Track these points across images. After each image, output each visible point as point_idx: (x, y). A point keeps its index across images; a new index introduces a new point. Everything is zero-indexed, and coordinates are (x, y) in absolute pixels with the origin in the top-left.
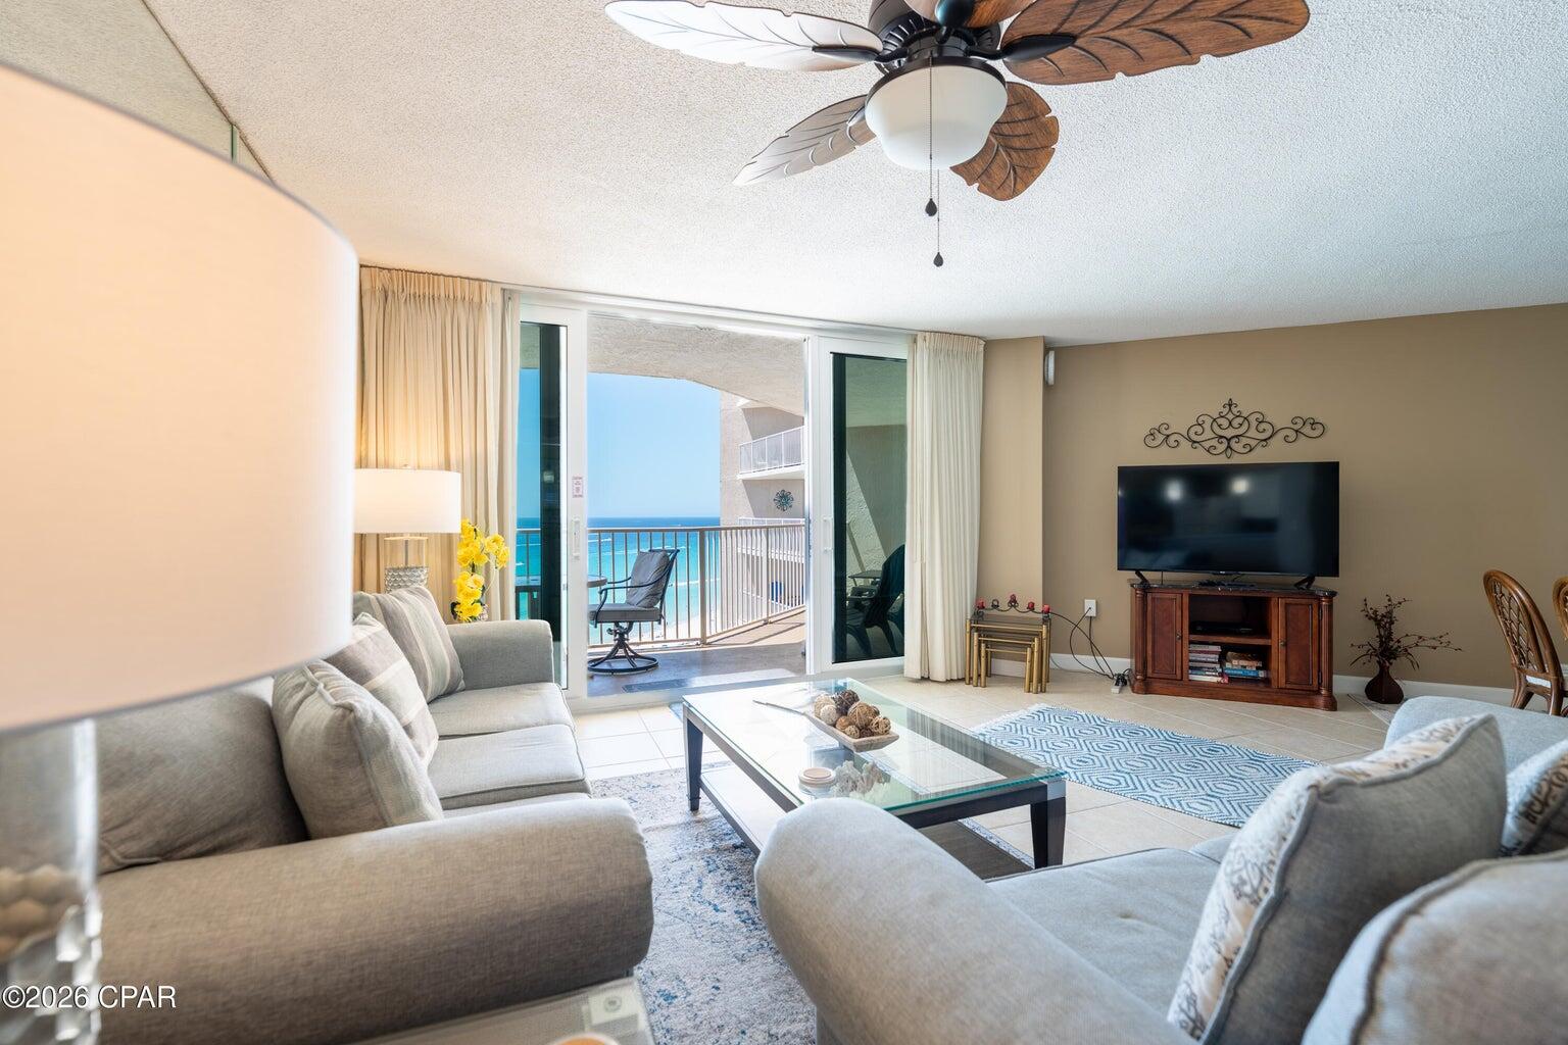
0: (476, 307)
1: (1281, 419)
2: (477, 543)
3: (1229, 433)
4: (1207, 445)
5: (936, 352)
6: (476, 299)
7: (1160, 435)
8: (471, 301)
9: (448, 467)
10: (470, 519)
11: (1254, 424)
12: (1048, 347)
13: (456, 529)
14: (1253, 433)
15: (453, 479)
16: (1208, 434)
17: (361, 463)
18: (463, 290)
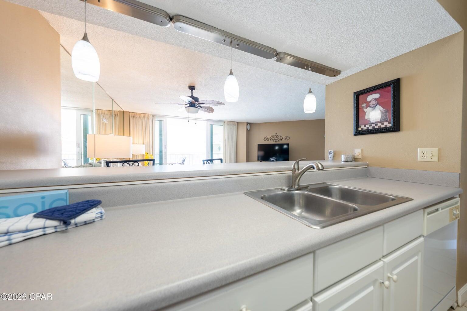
0: (148, 118)
1: (283, 136)
2: (148, 155)
3: (276, 138)
4: (273, 140)
5: (228, 124)
6: (148, 117)
7: (266, 139)
8: (147, 117)
9: (144, 144)
10: (147, 152)
11: (280, 137)
12: (248, 123)
13: (145, 153)
14: (279, 138)
15: (144, 146)
16: (273, 138)
17: (133, 143)
18: (146, 115)
